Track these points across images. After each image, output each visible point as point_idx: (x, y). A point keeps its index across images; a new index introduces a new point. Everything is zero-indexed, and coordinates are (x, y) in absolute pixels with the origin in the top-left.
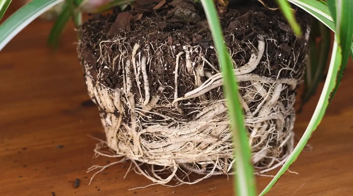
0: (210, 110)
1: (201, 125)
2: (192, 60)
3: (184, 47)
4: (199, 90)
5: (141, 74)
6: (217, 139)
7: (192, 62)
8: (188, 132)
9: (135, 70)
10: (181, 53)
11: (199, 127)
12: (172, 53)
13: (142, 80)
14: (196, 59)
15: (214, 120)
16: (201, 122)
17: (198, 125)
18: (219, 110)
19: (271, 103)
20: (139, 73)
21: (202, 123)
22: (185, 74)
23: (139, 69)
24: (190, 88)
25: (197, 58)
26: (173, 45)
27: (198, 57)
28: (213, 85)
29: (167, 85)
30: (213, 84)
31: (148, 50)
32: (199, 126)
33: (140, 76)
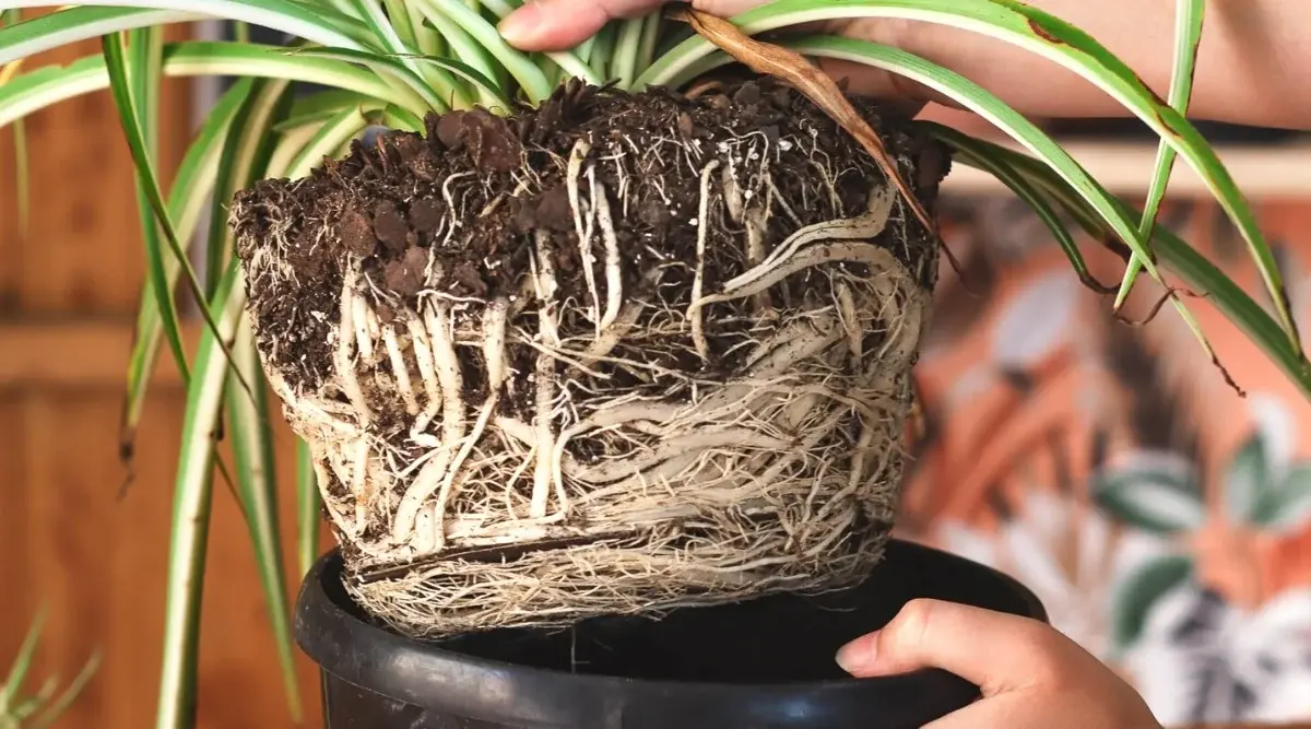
0: (780, 346)
1: (755, 390)
2: (744, 184)
3: (724, 146)
4: (760, 274)
5: (598, 230)
6: (792, 439)
7: (742, 191)
8: (721, 412)
9: (578, 221)
10: (713, 164)
11: (749, 397)
12: (689, 162)
13: (599, 251)
14: (751, 181)
15: (788, 377)
16: (753, 383)
17: (749, 388)
18: (803, 344)
19: (902, 352)
20: (590, 229)
21: (757, 384)
22: (719, 228)
23: (589, 218)
24: (731, 273)
25: (754, 179)
26: (694, 138)
27: (755, 176)
28: (797, 259)
29: (673, 260)
30: (796, 255)
31: (616, 157)
32: (751, 394)
33: (592, 237)
